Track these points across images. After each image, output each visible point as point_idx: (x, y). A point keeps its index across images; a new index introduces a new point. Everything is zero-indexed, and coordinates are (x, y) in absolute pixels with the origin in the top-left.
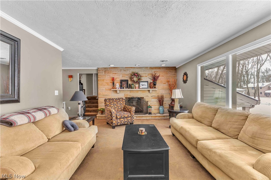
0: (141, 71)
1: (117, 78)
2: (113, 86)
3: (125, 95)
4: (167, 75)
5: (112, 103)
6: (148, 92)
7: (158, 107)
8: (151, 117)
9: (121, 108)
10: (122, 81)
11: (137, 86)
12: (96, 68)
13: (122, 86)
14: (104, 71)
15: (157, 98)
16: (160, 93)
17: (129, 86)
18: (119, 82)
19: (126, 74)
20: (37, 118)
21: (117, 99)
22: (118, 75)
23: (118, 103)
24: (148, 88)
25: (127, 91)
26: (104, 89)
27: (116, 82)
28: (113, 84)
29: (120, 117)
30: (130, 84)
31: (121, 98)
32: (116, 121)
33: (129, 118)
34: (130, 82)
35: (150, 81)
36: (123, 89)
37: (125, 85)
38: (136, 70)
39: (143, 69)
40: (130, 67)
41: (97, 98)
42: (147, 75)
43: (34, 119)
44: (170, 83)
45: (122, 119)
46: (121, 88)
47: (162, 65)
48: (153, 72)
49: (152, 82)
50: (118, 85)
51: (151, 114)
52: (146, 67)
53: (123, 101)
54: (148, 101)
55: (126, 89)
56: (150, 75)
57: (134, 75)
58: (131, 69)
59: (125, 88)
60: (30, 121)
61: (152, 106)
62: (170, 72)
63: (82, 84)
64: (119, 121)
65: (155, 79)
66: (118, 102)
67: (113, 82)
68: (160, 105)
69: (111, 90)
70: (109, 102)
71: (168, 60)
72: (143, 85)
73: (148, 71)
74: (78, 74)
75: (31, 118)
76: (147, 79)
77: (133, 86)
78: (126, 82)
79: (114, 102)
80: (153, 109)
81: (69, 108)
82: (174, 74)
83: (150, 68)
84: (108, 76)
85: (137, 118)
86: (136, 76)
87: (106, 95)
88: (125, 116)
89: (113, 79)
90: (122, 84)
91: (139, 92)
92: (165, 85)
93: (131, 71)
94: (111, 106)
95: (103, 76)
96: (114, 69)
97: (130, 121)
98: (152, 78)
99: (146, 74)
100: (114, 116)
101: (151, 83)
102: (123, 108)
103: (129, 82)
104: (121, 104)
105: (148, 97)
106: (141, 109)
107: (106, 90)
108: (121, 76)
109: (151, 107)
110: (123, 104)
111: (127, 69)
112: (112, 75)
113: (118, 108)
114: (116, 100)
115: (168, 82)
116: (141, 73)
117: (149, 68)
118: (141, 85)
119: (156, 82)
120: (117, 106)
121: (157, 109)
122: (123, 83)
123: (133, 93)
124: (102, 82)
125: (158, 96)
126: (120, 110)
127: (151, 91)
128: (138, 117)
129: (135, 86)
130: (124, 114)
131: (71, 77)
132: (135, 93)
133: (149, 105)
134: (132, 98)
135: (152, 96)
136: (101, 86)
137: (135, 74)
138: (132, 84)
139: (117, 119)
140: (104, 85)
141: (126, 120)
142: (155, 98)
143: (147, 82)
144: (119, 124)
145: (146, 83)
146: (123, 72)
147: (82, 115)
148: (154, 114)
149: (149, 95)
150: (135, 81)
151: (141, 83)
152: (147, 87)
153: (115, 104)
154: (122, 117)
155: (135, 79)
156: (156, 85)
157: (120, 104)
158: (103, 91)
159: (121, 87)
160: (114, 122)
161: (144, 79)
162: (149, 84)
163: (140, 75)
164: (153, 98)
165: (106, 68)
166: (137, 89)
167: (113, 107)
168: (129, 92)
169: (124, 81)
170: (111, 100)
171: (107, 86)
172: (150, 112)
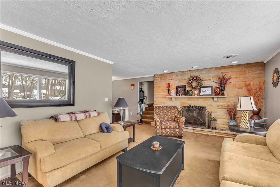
0: (203, 74)
1: (173, 84)
2: (169, 93)
3: (181, 103)
4: (245, 76)
5: (162, 112)
6: (212, 100)
7: (228, 122)
8: (215, 134)
9: (171, 118)
10: (178, 87)
11: (196, 92)
12: (153, 75)
13: (179, 93)
14: (160, 77)
15: (226, 109)
16: (232, 102)
17: (186, 93)
18: (175, 89)
19: (183, 79)
20: (78, 118)
21: (168, 107)
22: (174, 81)
23: (168, 112)
24: (211, 95)
25: (184, 99)
26: (160, 96)
27: (172, 88)
28: (169, 91)
29: (164, 127)
30: (187, 91)
31: (172, 107)
32: (161, 130)
33: (177, 130)
34: (188, 88)
35: (215, 85)
36: (179, 97)
37: (182, 92)
38: (196, 73)
39: (206, 71)
40: (188, 70)
41: (153, 106)
42: (211, 78)
43: (75, 119)
44: (249, 87)
45: (168, 130)
46: (176, 96)
47: (233, 63)
48: (221, 74)
49: (218, 86)
50: (173, 92)
51: (216, 130)
52: (210, 68)
53: (175, 110)
54: (212, 112)
55: (182, 97)
56: (215, 78)
57: (193, 80)
58: (190, 72)
59: (181, 95)
60: (72, 120)
61: (218, 118)
62: (251, 71)
63: (143, 92)
64: (164, 131)
65: (223, 83)
66: (169, 110)
67: (168, 89)
68: (230, 118)
69: (166, 97)
70: (159, 110)
71: (238, 54)
72: (205, 91)
73: (213, 73)
74: (139, 82)
75: (73, 118)
76: (212, 84)
77: (191, 92)
78: (183, 88)
79: (164, 110)
80: (218, 122)
81: (131, 113)
82: (260, 74)
83: (217, 68)
84: (164, 83)
85: (194, 132)
86: (195, 80)
87: (161, 103)
88: (171, 127)
89: (169, 86)
90: (178, 91)
91: (200, 100)
92: (242, 90)
93: (189, 75)
94: (160, 114)
95: (159, 83)
96: (170, 74)
97: (177, 133)
98: (218, 82)
99: (209, 76)
100: (158, 125)
101: (216, 88)
102: (174, 118)
103: (186, 88)
104: (172, 113)
105: (211, 107)
106: (202, 121)
107: (161, 97)
108: (178, 81)
109: (216, 120)
110: (175, 113)
111: (184, 73)
112: (168, 82)
113: (168, 117)
114: (166, 108)
115: (246, 86)
116: (201, 76)
117: (214, 69)
118: (201, 91)
119: (224, 87)
120: (167, 115)
121: (226, 123)
122: (180, 89)
123: (191, 101)
124: (158, 89)
125: (228, 106)
126: (170, 119)
127: (216, 99)
128: (196, 130)
129: (194, 92)
130: (170, 124)
131: (133, 85)
132: (194, 101)
133: (213, 117)
134: (188, 106)
135: (218, 106)
136: (157, 93)
137: (194, 78)
138: (190, 91)
139: (161, 129)
140: (160, 92)
141: (172, 132)
142: (222, 108)
143: (211, 87)
144: (164, 135)
145: (209, 89)
146: (180, 77)
147: (139, 121)
148: (221, 130)
149: (215, 104)
150: (194, 87)
151: (202, 89)
152: (210, 93)
153: (165, 113)
154: (167, 127)
155: (194, 84)
156: (224, 91)
157: (170, 113)
158: (159, 98)
159: (177, 94)
160: (158, 131)
161: (206, 84)
162: (213, 89)
163: (201, 79)
164: (220, 108)
165: (162, 74)
166: (196, 96)
167: (162, 115)
168: (186, 100)
169: (180, 87)
170: (162, 108)
171: (163, 94)
172: (214, 126)
